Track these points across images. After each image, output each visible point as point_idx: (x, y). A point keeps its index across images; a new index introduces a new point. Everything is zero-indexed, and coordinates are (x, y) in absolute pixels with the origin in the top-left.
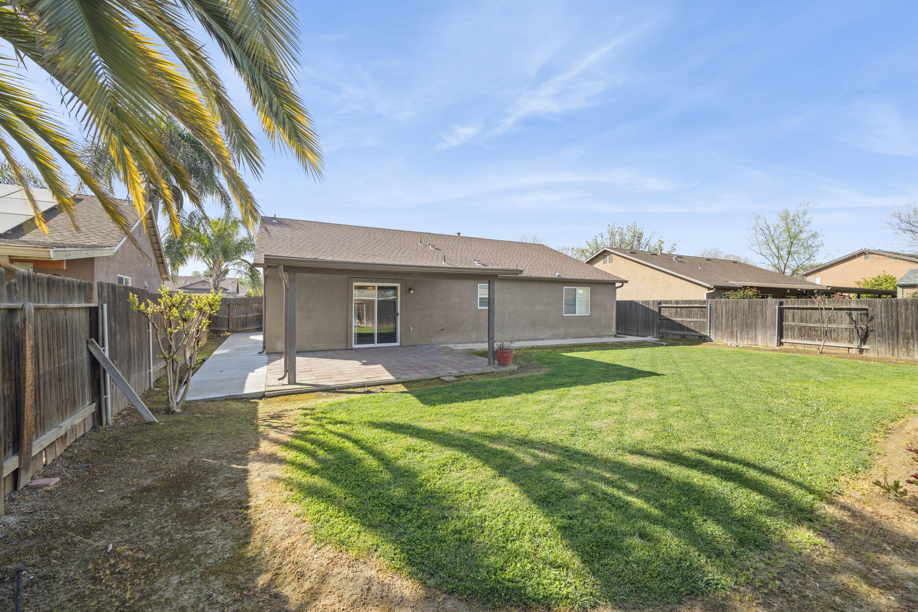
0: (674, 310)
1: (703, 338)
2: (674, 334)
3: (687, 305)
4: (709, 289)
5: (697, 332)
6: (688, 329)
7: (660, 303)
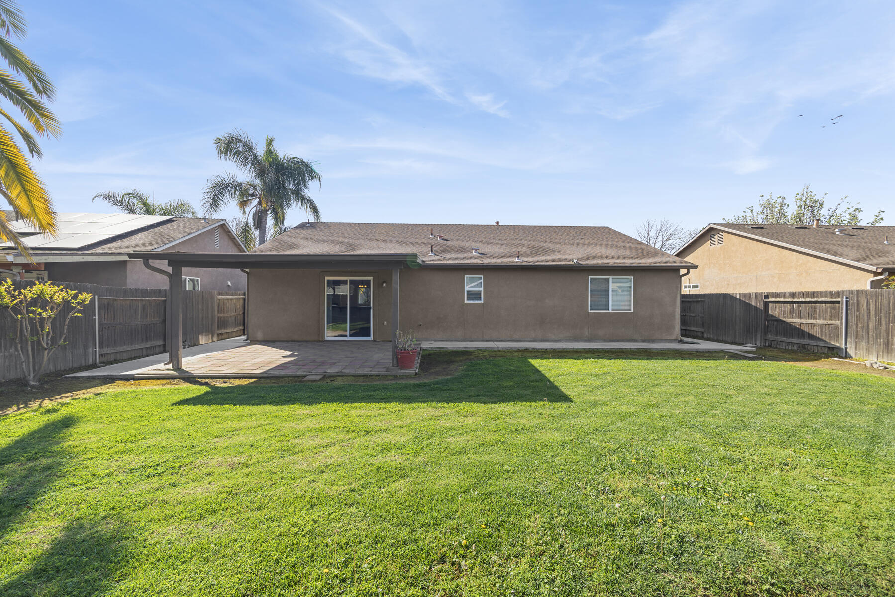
0: (788, 306)
1: (835, 351)
2: (788, 343)
3: (809, 300)
4: (876, 274)
5: (825, 341)
6: (811, 337)
7: (767, 297)
